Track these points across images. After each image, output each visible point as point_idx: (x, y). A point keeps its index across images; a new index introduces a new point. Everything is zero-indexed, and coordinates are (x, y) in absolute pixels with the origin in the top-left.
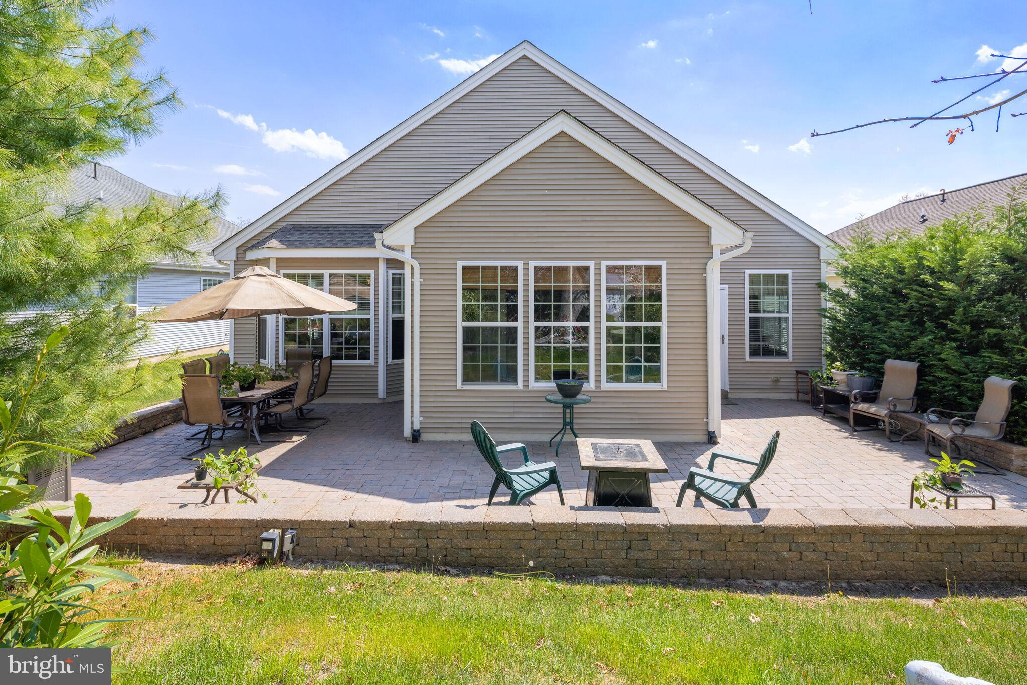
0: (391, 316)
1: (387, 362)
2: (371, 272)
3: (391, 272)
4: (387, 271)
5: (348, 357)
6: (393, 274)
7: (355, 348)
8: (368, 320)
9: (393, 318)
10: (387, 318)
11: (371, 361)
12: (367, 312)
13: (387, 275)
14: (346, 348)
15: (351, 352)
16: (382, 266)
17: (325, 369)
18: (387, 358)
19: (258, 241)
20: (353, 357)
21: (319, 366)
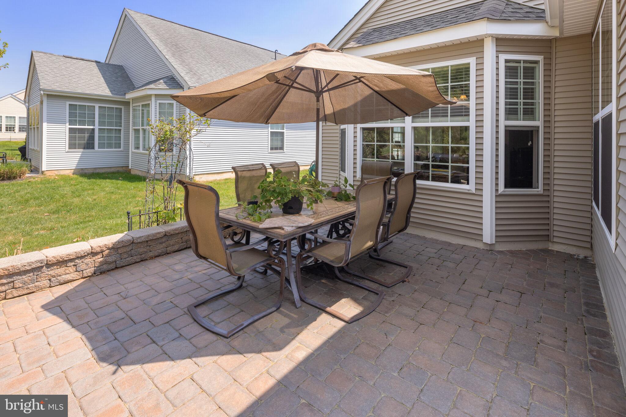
0: (503, 123)
1: (497, 190)
2: (472, 61)
3: (503, 57)
4: (497, 57)
5: (436, 178)
6: (507, 61)
7: (447, 167)
8: (467, 129)
9: (506, 126)
10: (497, 126)
11: (471, 187)
12: (465, 118)
13: (497, 63)
14: (433, 166)
15: (441, 172)
16: (489, 49)
17: (405, 192)
18: (497, 184)
20: (444, 179)
21: (396, 186)
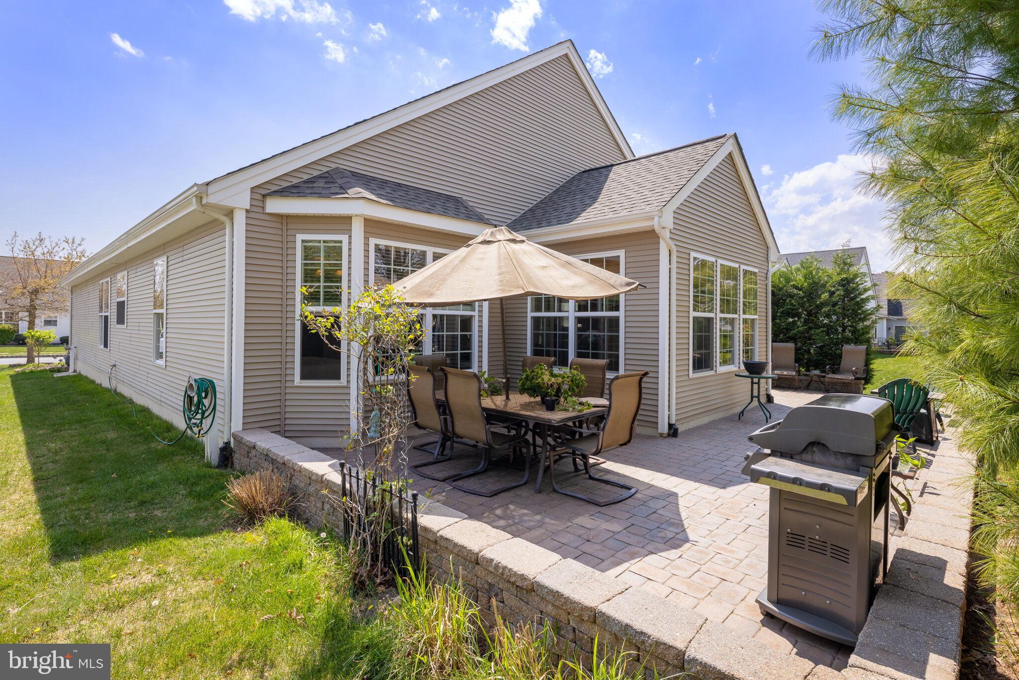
19: (290, 184)
